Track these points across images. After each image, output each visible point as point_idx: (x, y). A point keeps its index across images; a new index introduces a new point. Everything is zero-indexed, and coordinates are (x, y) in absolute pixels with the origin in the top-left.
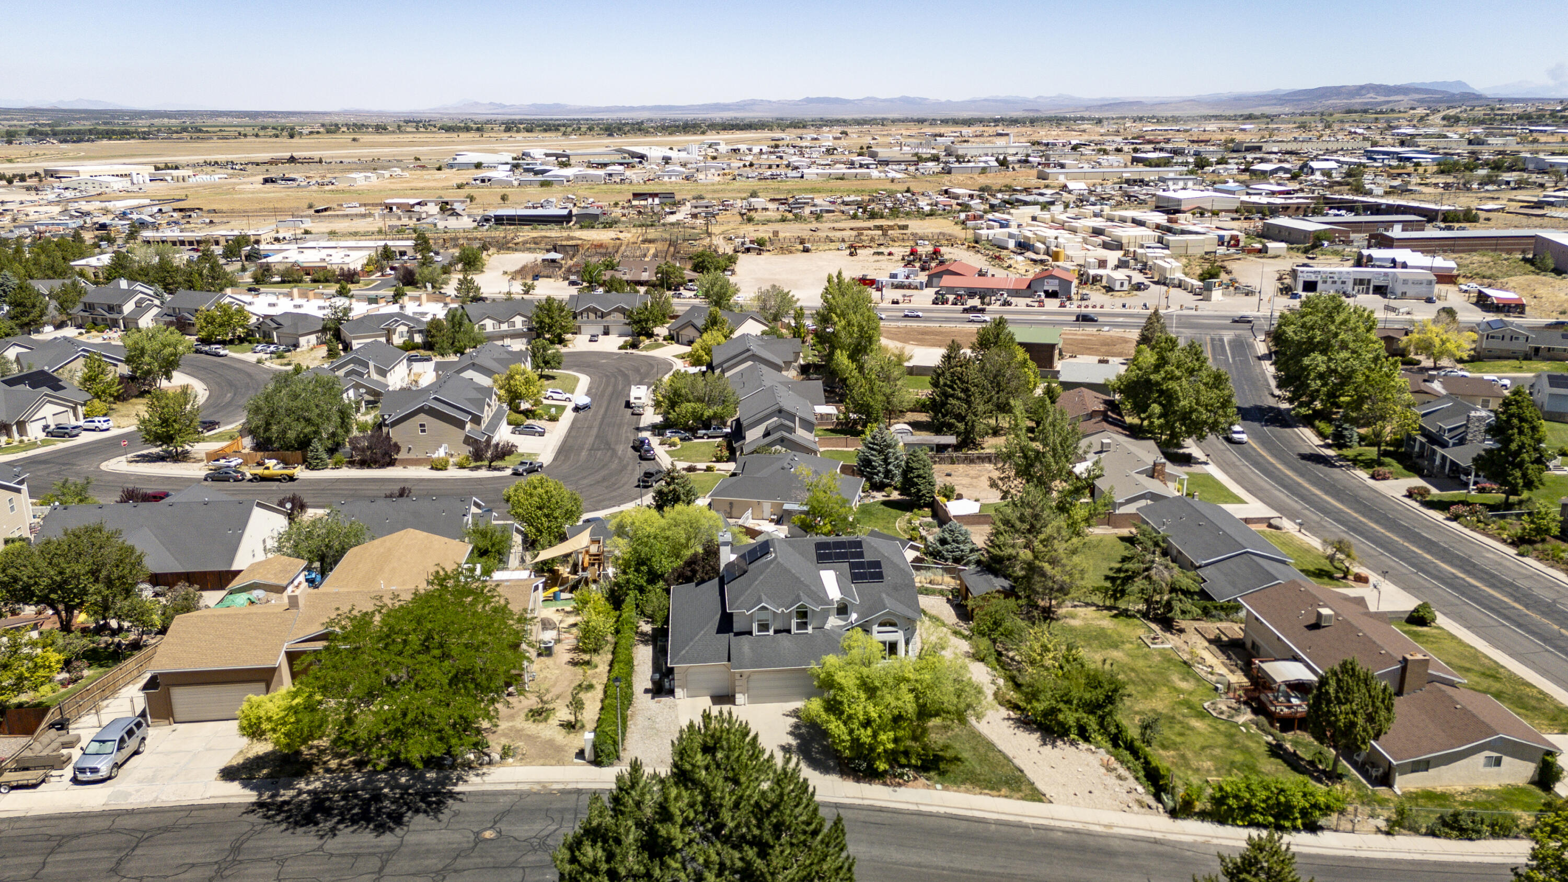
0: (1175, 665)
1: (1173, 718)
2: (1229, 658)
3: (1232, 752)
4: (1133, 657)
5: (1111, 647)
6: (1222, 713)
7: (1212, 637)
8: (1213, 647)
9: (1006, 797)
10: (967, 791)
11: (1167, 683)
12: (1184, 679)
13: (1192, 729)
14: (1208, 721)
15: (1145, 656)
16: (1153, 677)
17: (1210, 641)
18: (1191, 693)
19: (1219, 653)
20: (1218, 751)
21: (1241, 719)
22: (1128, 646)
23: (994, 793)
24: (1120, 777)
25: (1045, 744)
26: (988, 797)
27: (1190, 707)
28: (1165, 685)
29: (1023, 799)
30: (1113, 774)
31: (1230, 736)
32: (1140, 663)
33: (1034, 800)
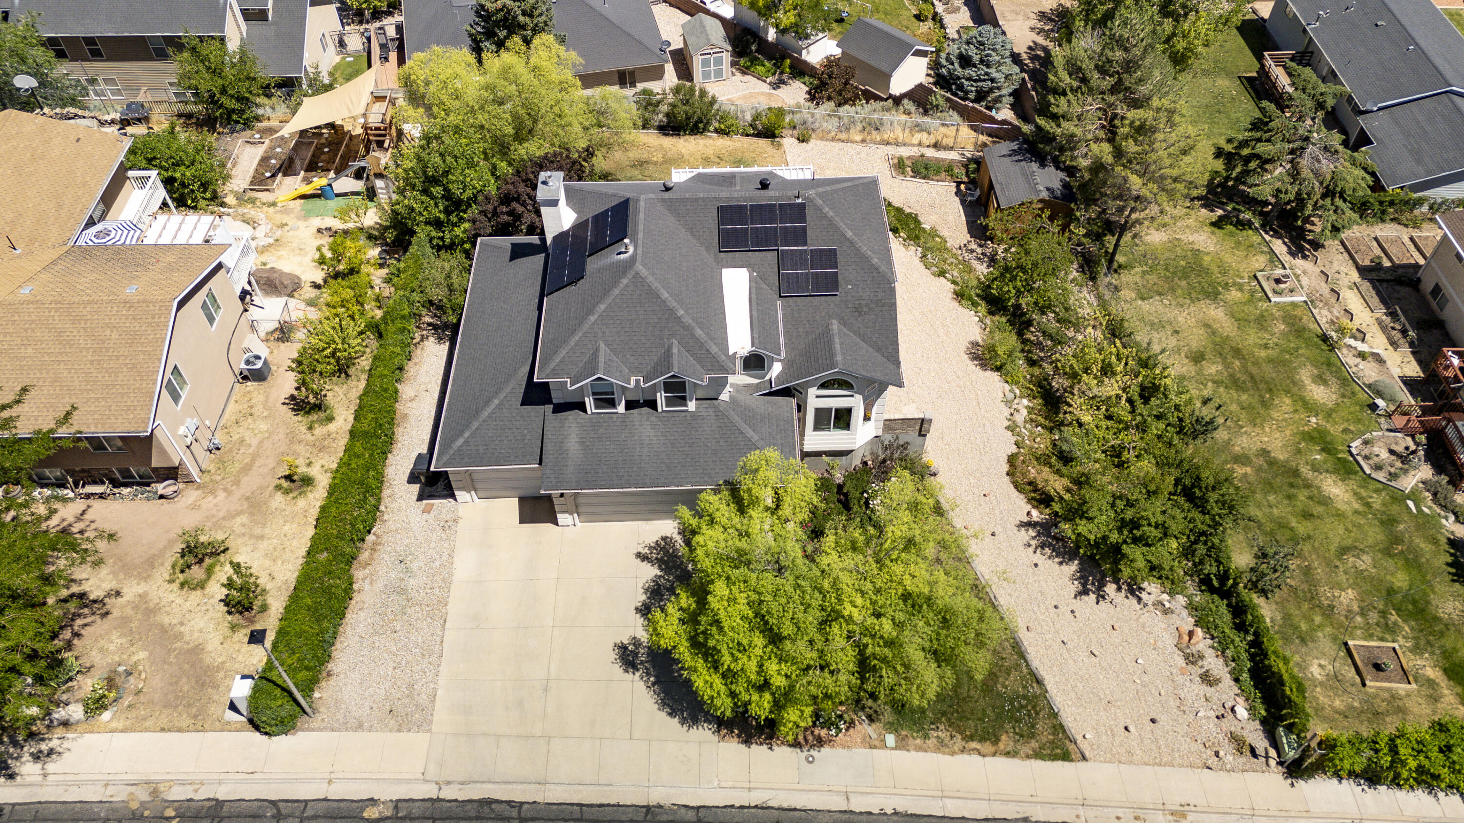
0: (1308, 343)
1: (1296, 473)
2: (1392, 315)
3: (1390, 564)
4: (1241, 321)
5: (1207, 295)
6: (1378, 468)
7: (1367, 262)
8: (1366, 286)
9: (1007, 754)
10: (941, 747)
11: (1293, 389)
12: (1320, 379)
13: (1325, 501)
14: (1353, 484)
15: (1262, 321)
16: (1269, 371)
17: (1363, 271)
18: (1329, 414)
19: (1375, 301)
20: (1365, 562)
21: (1409, 482)
22: (1234, 295)
23: (988, 747)
24: (1207, 679)
25: (1085, 592)
26: (976, 758)
27: (1328, 449)
28: (1288, 392)
29: (1038, 755)
30: (1197, 671)
31: (1388, 522)
32: (1252, 338)
33: (1054, 758)
